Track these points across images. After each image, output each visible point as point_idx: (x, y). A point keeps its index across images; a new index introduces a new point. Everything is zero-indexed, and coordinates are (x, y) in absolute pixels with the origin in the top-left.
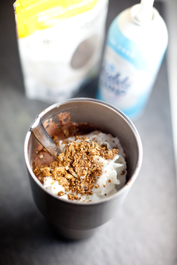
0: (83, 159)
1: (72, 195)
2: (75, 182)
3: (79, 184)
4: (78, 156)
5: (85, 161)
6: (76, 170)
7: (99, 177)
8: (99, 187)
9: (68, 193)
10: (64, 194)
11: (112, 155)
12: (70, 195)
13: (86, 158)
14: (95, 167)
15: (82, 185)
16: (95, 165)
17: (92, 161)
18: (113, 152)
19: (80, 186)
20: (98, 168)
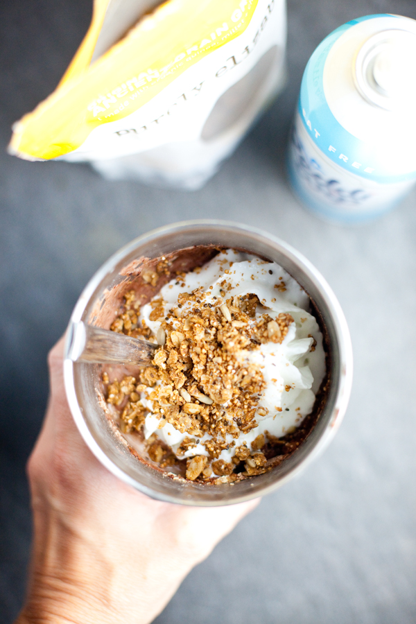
0: (212, 361)
1: (214, 443)
2: (211, 415)
3: (221, 418)
4: (199, 357)
5: (218, 369)
6: (204, 389)
7: (261, 393)
8: (267, 412)
9: (202, 440)
10: (196, 444)
11: (279, 334)
12: (209, 446)
13: (219, 360)
14: (245, 378)
15: (229, 417)
16: (245, 373)
17: (234, 363)
18: (280, 325)
19: (225, 421)
20: (253, 378)
